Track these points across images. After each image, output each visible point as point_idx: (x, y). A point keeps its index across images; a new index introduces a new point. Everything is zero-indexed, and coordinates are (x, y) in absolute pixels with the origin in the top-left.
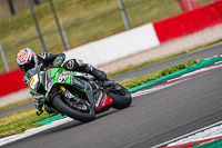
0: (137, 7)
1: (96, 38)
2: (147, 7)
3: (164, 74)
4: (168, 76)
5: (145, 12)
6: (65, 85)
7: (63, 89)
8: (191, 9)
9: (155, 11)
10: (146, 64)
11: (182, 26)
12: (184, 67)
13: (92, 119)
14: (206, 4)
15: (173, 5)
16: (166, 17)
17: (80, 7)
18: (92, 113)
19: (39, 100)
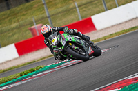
2: (11, 34)
3: (21, 75)
4: (24, 76)
5: (10, 37)
6: (72, 42)
7: (71, 44)
8: (38, 35)
9: (16, 36)
10: (10, 69)
11: (33, 45)
12: (34, 71)
15: (27, 32)
16: (23, 40)
18: (87, 56)
19: (58, 51)
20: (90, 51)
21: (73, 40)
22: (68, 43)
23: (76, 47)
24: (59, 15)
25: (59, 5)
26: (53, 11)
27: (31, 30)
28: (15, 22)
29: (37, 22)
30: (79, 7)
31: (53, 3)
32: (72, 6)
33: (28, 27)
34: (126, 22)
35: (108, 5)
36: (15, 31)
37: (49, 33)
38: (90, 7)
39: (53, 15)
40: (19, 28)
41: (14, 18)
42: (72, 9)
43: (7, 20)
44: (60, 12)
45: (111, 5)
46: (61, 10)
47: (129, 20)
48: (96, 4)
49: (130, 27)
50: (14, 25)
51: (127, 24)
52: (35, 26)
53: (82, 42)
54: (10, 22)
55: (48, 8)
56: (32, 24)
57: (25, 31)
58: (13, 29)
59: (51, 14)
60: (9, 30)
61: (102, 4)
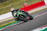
0: (15, 6)
1: (6, 13)
2: (17, 6)
6: (21, 15)
8: (26, 6)
13: (27, 21)
17: (2, 6)
18: (27, 20)
19: (16, 18)
20: (28, 18)
21: (22, 14)
23: (22, 17)
27: (24, 5)
28: (18, 2)
29: (26, 2)
33: (23, 4)
36: (18, 5)
40: (19, 4)
41: (18, 1)
43: (15, 2)
50: (18, 3)
52: (25, 4)
53: (25, 15)
54: (17, 2)
56: (24, 3)
57: (22, 5)
58: (17, 5)
60: (16, 5)
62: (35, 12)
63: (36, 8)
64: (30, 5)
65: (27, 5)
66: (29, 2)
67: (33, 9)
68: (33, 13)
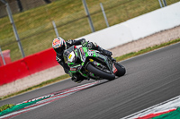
6: (93, 58)
7: (92, 60)
14: (17, 60)
20: (114, 69)
22: (88, 58)
23: (98, 64)
24: (32, 38)
25: (32, 26)
26: (24, 32)
30: (57, 27)
31: (24, 22)
32: (48, 26)
34: (119, 46)
35: (95, 24)
37: (63, 47)
38: (72, 27)
39: (24, 39)
42: (49, 30)
44: (34, 35)
45: (99, 25)
46: (34, 31)
47: (124, 45)
48: (79, 23)
49: (125, 53)
51: (120, 49)
53: (105, 58)
55: (17, 29)
59: (21, 37)
61: (87, 24)
62: (41, 85)
63: (42, 69)
64: (22, 58)
65: (9, 59)
66: (17, 48)
67: (34, 73)
68: (34, 89)
